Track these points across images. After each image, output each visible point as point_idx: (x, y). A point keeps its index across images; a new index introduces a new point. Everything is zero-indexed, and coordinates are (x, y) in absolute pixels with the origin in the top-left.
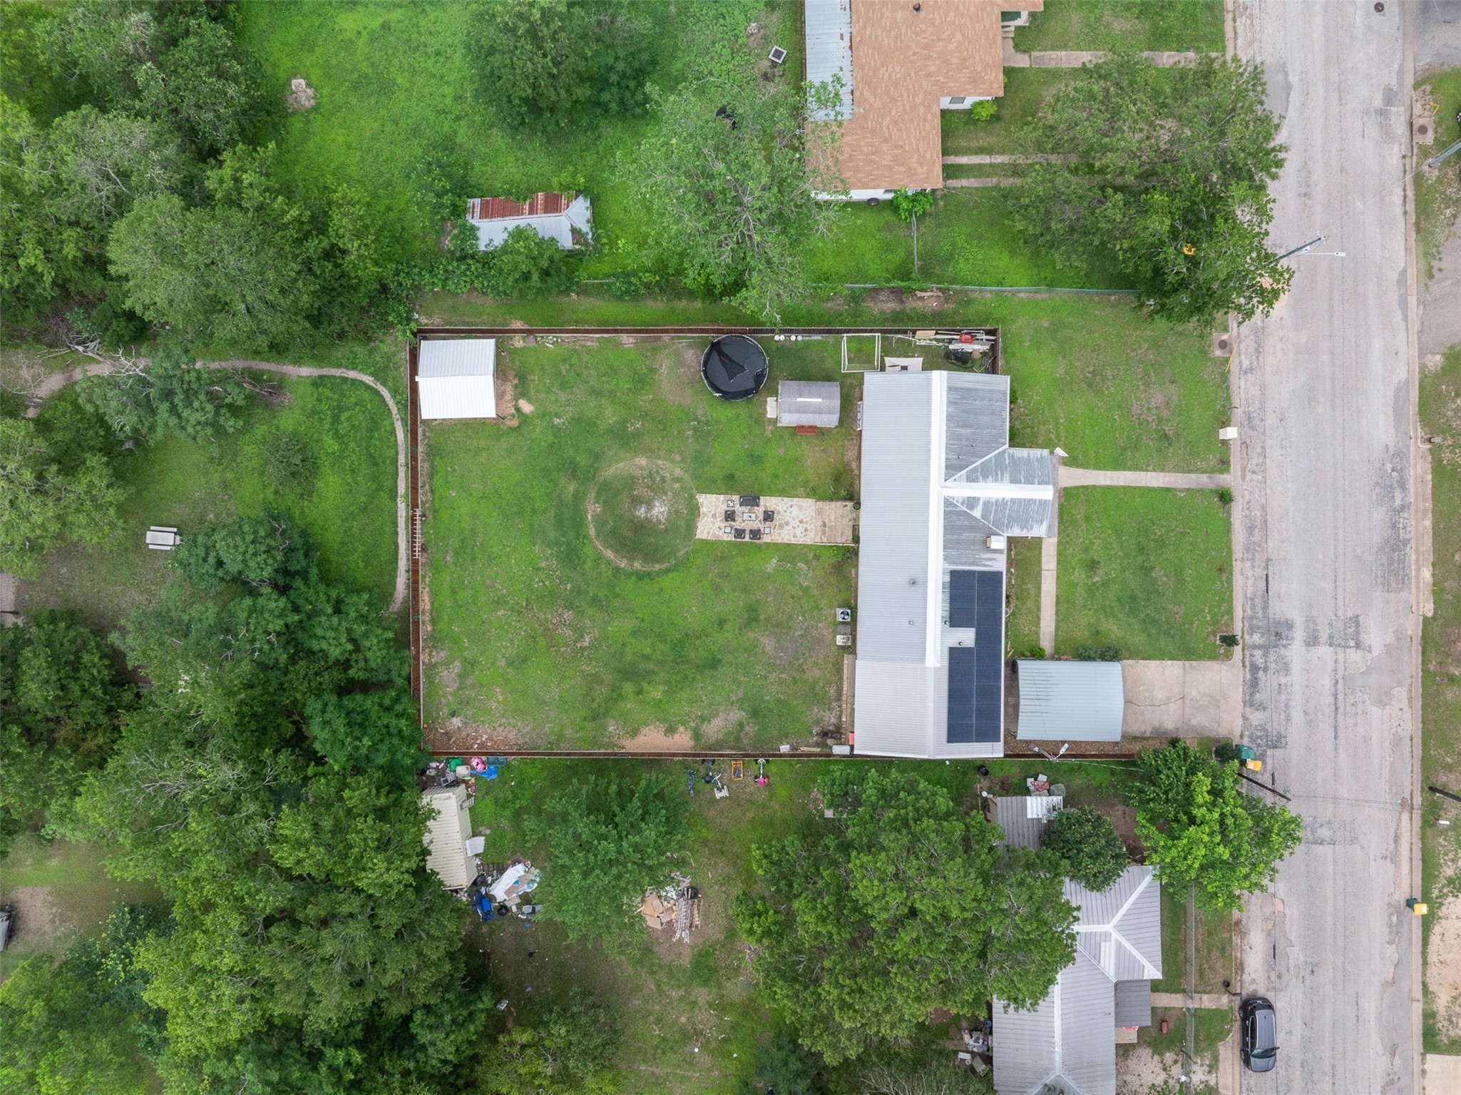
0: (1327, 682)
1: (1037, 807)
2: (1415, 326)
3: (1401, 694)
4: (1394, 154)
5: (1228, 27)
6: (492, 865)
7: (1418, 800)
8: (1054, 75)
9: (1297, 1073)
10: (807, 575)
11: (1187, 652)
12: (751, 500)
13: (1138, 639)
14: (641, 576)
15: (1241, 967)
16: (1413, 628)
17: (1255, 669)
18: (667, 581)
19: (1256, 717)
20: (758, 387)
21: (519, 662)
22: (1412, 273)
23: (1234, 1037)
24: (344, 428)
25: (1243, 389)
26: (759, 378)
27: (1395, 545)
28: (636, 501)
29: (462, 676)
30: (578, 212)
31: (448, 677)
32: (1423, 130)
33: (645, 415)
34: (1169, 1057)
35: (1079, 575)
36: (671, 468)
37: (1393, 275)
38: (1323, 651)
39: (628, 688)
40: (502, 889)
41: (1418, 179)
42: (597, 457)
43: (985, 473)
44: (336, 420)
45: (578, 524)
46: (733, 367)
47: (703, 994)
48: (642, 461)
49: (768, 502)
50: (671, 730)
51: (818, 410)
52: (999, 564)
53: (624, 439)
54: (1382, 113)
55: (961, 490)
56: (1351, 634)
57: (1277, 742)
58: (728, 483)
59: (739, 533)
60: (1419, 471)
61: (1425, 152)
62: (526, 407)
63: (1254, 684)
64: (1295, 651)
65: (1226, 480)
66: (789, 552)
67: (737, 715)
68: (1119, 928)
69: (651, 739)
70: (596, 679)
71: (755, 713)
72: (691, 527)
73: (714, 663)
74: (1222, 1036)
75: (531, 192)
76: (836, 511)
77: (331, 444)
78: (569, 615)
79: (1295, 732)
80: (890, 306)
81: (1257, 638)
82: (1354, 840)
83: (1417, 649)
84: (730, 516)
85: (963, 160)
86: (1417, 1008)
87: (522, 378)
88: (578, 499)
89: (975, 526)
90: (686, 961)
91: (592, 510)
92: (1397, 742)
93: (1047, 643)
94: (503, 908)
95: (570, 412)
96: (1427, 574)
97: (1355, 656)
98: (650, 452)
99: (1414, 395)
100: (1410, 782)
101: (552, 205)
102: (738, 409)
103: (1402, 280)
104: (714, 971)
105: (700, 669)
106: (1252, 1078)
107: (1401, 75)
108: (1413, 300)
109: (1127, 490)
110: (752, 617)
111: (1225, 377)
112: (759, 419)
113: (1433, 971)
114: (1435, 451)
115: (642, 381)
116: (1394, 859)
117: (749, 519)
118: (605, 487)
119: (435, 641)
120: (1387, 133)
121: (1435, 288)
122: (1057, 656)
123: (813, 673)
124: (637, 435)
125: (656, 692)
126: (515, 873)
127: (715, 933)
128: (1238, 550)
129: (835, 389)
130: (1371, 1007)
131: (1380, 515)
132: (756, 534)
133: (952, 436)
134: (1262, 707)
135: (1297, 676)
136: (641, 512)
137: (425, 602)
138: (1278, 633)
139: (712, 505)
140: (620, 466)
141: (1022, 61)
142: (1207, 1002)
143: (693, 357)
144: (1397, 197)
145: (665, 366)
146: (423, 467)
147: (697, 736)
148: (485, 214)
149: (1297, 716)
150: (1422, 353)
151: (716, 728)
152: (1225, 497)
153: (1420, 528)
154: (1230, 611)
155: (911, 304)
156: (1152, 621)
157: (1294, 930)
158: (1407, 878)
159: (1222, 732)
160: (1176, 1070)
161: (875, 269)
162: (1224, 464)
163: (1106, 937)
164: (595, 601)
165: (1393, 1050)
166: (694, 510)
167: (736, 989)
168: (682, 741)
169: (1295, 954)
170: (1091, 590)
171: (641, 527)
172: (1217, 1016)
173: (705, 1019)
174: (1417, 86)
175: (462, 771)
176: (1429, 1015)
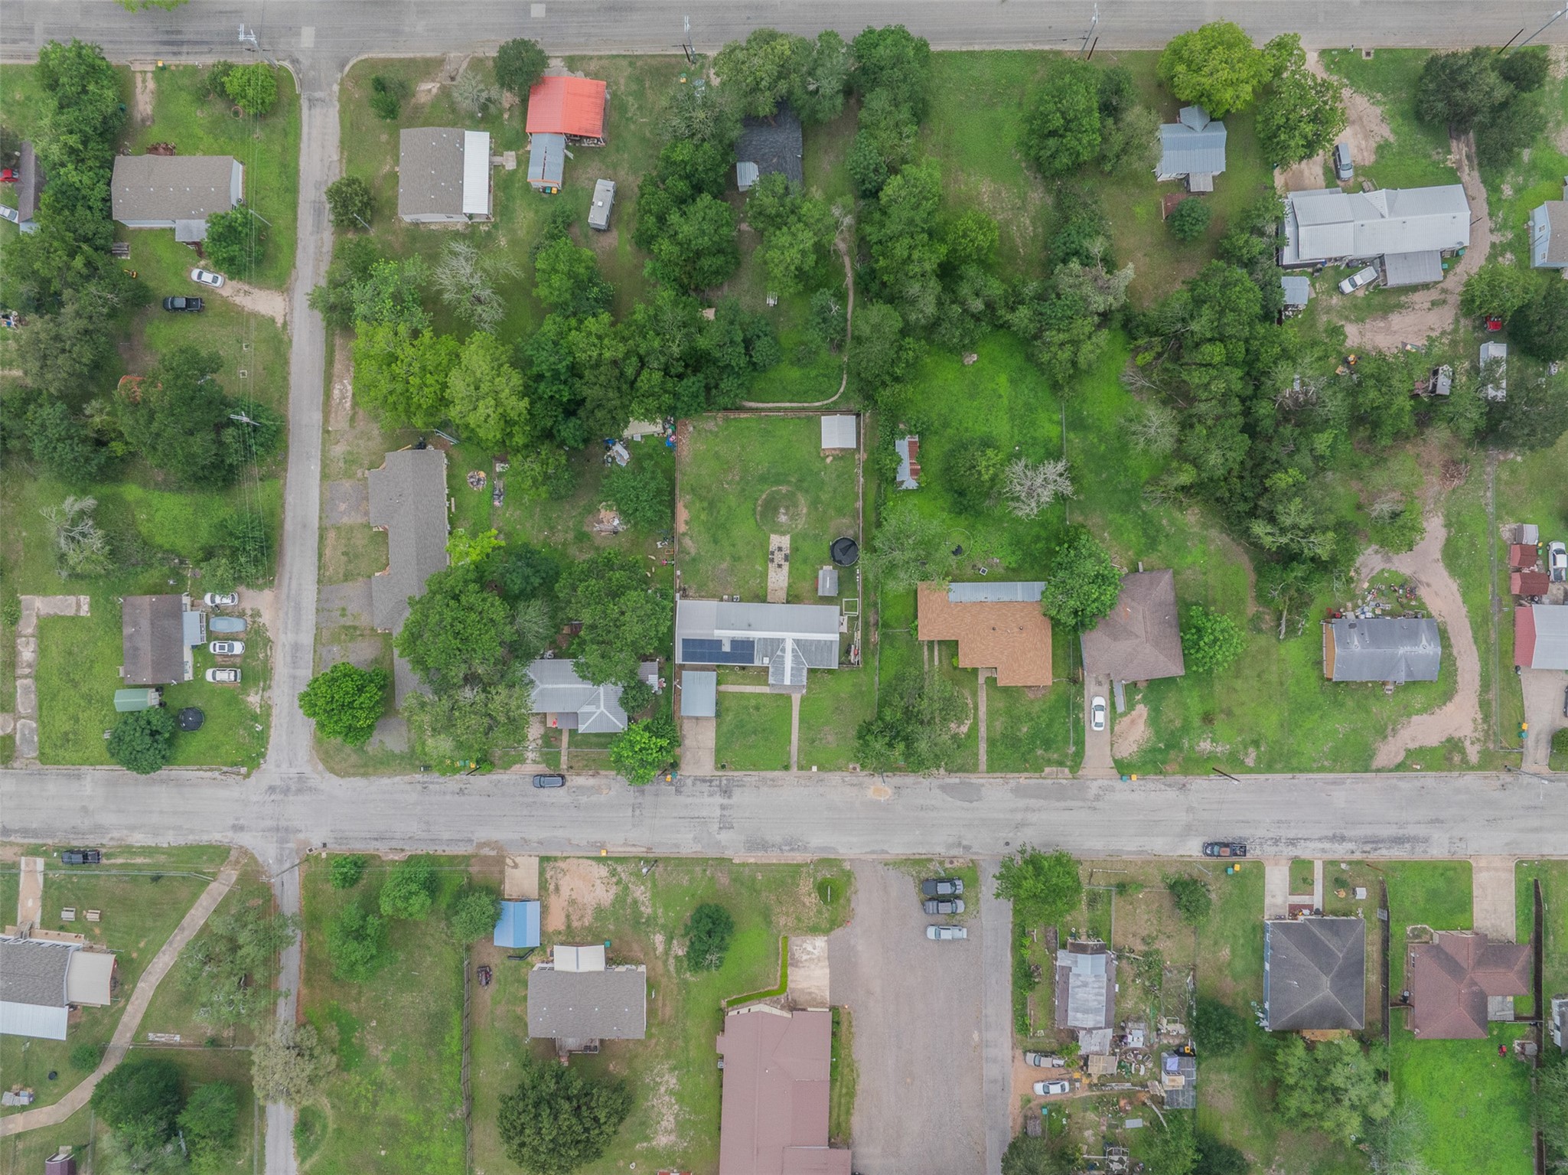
0: (704, 814)
1: (653, 680)
2: (862, 857)
3: (698, 848)
4: (941, 850)
5: (999, 775)
6: (629, 444)
7: (651, 855)
8: (974, 694)
9: (531, 800)
10: (754, 583)
11: (718, 751)
12: (786, 558)
13: (725, 728)
14: (754, 510)
15: (578, 775)
16: (728, 854)
17: (711, 781)
18: (752, 521)
19: (689, 782)
20: (835, 560)
21: (717, 456)
22: (887, 857)
23: (548, 771)
24: (821, 379)
25: (835, 778)
26: (840, 562)
27: (764, 846)
28: (787, 508)
29: (711, 432)
30: (911, 483)
31: (711, 425)
32: (951, 862)
33: (825, 512)
34: (540, 742)
35: (753, 702)
36: (801, 524)
37: (886, 848)
38: (718, 812)
39: (705, 504)
40: (618, 448)
41: (930, 860)
42: (807, 491)
43: (796, 657)
44: (824, 376)
45: (778, 482)
46: (845, 551)
47: (571, 536)
48: (805, 511)
49: (786, 566)
50: (687, 523)
51: (824, 586)
52: (757, 663)
53: (814, 503)
54: (960, 844)
55: (789, 646)
56: (725, 825)
57: (678, 792)
58: (795, 549)
59: (772, 553)
60: (798, 858)
61: (941, 863)
62: (829, 460)
63: (704, 781)
64: (719, 800)
65: (794, 769)
66: (764, 575)
67: (693, 551)
68: (602, 713)
69: (683, 514)
70: (709, 491)
71: (694, 560)
72: (775, 532)
73: (716, 542)
74: (548, 766)
75: (920, 463)
76: (783, 595)
77: (813, 373)
78: (737, 478)
79: (682, 799)
80: (872, 620)
81: (724, 782)
82: (634, 826)
83: (718, 855)
84: (780, 549)
85: (936, 653)
86: (559, 854)
87: (842, 458)
88: (789, 483)
89: (773, 653)
90: (585, 529)
91: (784, 489)
92: (677, 846)
93: (722, 688)
94: (609, 449)
95: (827, 479)
96: (752, 860)
97: (716, 826)
98: (809, 514)
99: (832, 856)
100: (659, 852)
101: (914, 472)
102: (827, 554)
103: (884, 852)
104: (581, 541)
105: (713, 536)
106: (529, 780)
107: (976, 853)
108: (874, 856)
109: (790, 724)
110: (736, 559)
111: (840, 769)
112: (822, 563)
113: (575, 861)
114: (807, 865)
115: (840, 511)
116: (625, 844)
117: (779, 557)
118: (793, 494)
119: (726, 420)
120: (950, 846)
121: (880, 867)
122: (718, 692)
123: (711, 585)
124: (816, 509)
125: (703, 517)
126: (626, 455)
127: (597, 542)
128: (763, 774)
129: (834, 593)
130: (560, 833)
131: (778, 839)
132: (772, 560)
133: (812, 642)
134: (694, 784)
135: (707, 800)
136: (782, 510)
137: (743, 416)
138: (726, 792)
139: (785, 541)
140: (803, 502)
141: (981, 680)
142: (564, 759)
143: (850, 534)
144: (922, 850)
145: (846, 521)
146: (803, 414)
147: (684, 534)
148: (910, 443)
149: (689, 800)
150: (851, 860)
151: (688, 542)
152: (786, 768)
153: (773, 857)
154: (736, 770)
155: (872, 629)
156: (733, 734)
157: (594, 798)
158: (618, 850)
159: (683, 766)
160: (533, 745)
161: (888, 614)
162: (801, 768)
163: (598, 707)
164: (744, 490)
165: (540, 843)
166: (783, 534)
167: (573, 551)
168: (681, 527)
169: (584, 799)
170: (746, 708)
171: (776, 510)
172: (558, 765)
173: (560, 537)
174: (972, 861)
175: (670, 431)
176: (556, 859)
